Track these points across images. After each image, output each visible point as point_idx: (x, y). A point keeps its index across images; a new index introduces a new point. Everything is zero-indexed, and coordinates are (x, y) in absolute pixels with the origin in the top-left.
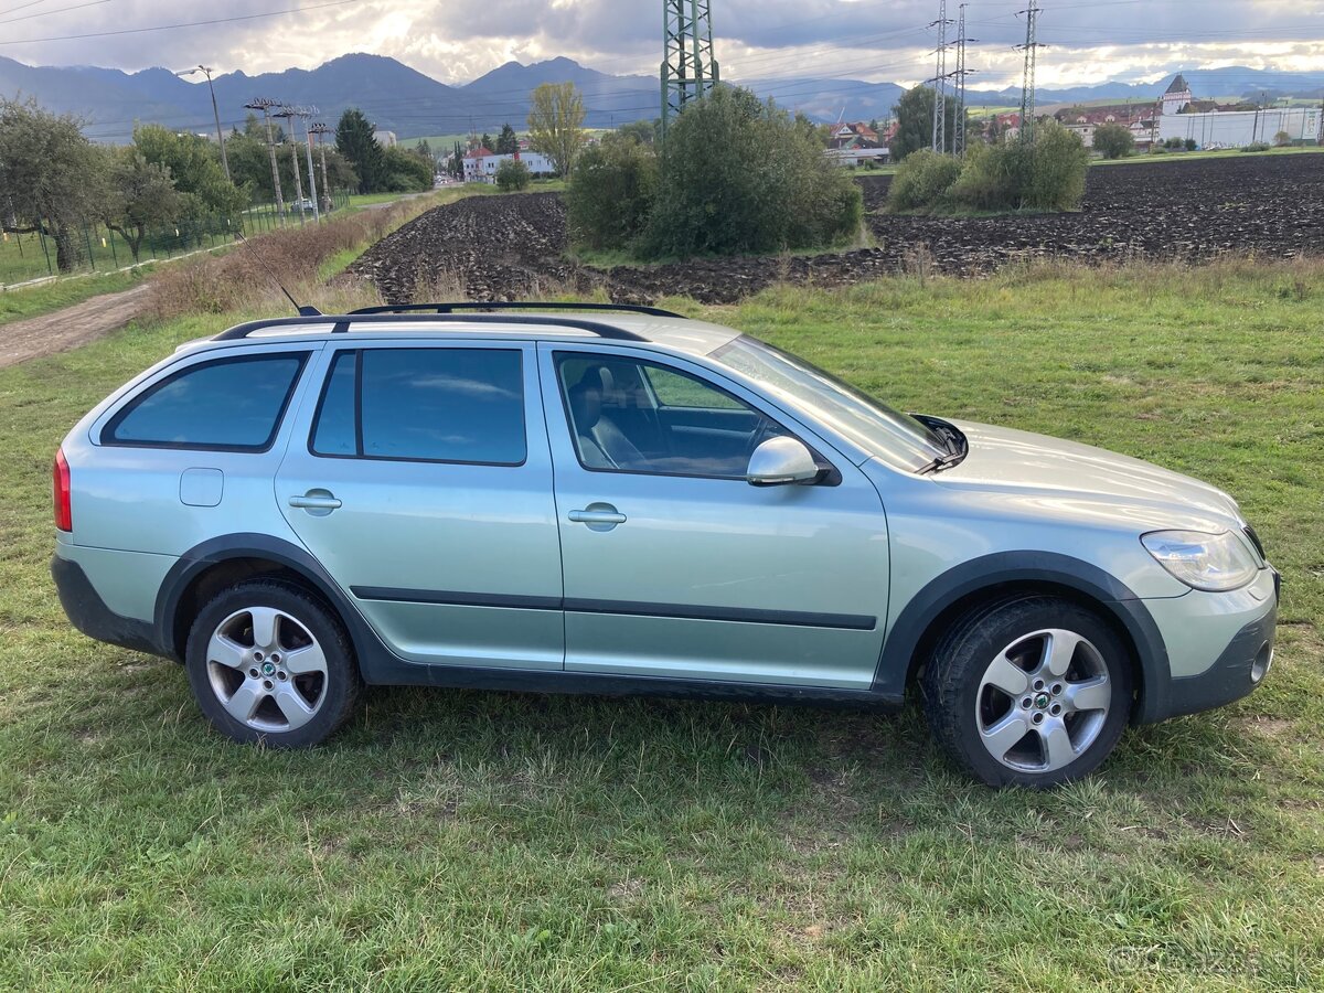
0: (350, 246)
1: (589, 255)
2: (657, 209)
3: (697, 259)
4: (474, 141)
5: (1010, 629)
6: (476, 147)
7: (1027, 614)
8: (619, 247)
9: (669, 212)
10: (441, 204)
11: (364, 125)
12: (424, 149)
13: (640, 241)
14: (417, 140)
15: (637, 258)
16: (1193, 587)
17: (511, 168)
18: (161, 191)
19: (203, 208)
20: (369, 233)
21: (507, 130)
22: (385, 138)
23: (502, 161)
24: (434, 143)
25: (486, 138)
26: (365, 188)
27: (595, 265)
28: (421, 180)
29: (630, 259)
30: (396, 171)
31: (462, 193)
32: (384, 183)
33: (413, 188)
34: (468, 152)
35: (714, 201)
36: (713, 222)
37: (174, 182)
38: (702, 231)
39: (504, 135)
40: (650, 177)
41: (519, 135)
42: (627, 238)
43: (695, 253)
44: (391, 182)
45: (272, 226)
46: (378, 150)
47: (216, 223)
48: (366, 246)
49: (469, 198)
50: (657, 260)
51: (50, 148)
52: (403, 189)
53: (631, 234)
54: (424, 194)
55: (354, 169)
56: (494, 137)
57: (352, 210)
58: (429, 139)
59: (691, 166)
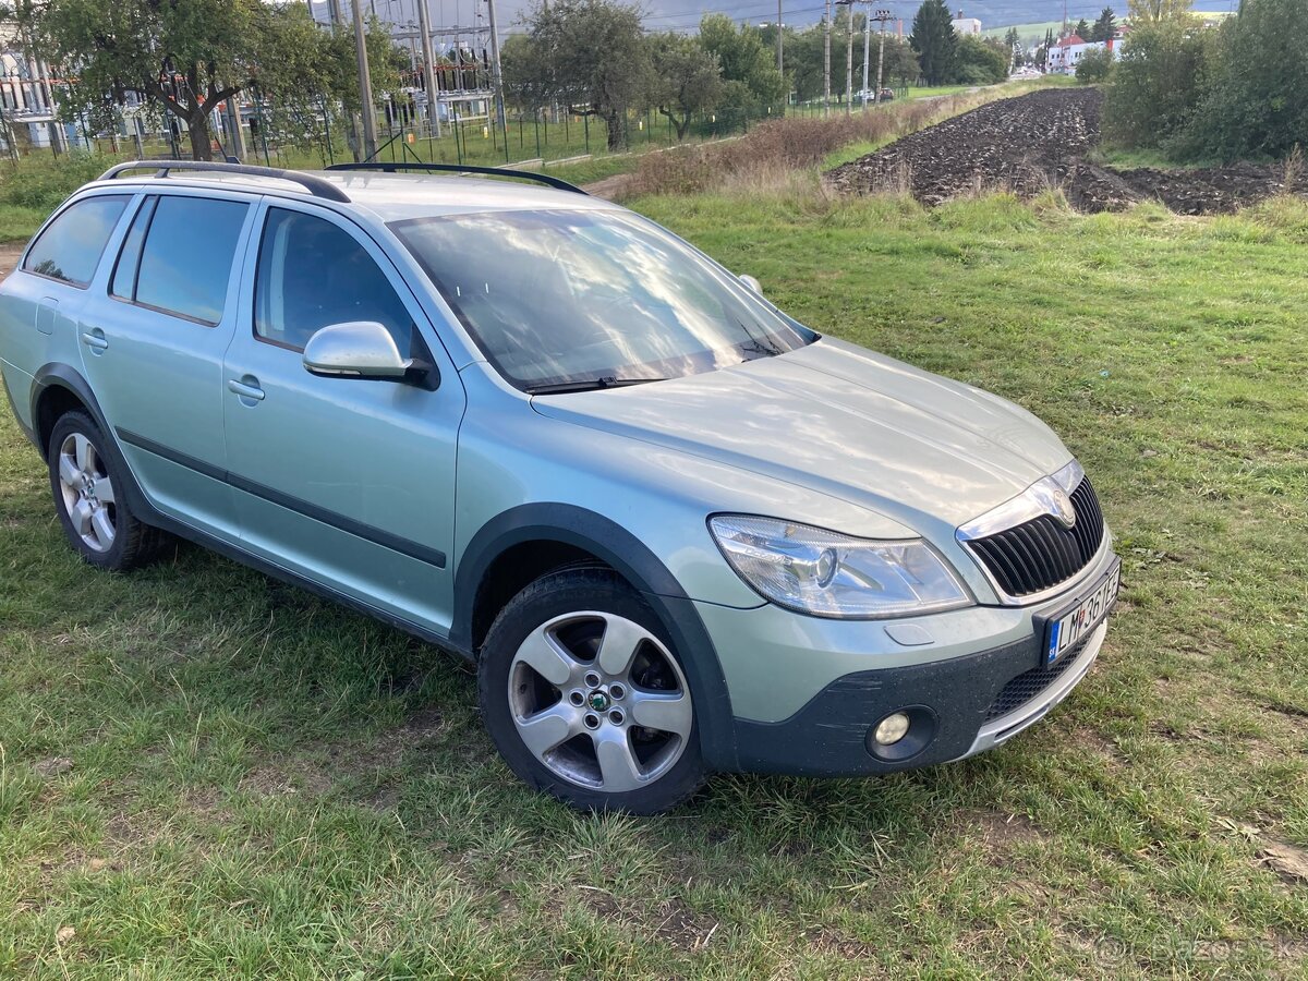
0: (873, 138)
1: (1115, 154)
2: (1208, 103)
3: (1246, 163)
4: (1067, 28)
5: (545, 600)
6: (1068, 34)
7: (570, 587)
8: (1153, 145)
9: (1222, 106)
10: (1003, 98)
11: (944, 12)
12: (1012, 38)
13: (1181, 139)
14: (1008, 28)
15: (1171, 160)
16: (770, 601)
17: (1096, 57)
18: (708, 78)
19: (747, 96)
20: (900, 125)
21: (1107, 15)
22: (965, 27)
23: (1088, 50)
24: (1024, 32)
25: (1083, 23)
26: (933, 79)
27: (1118, 166)
28: (994, 71)
29: (1160, 160)
30: (969, 61)
31: (1033, 86)
32: (953, 75)
33: (983, 80)
34: (1059, 41)
35: (1285, 93)
36: (1275, 118)
37: (720, 70)
38: (1261, 129)
39: (1103, 19)
40: (1212, 63)
41: (1119, 20)
42: (1163, 136)
43: (1245, 155)
44: (962, 73)
45: (815, 115)
46: (952, 38)
47: (757, 111)
48: (893, 138)
49: (1040, 92)
50: (1194, 162)
51: (609, 38)
52: (972, 81)
53: (1170, 131)
54: (988, 87)
55: (918, 58)
56: (1091, 24)
57: (911, 101)
58: (1019, 28)
59: (1261, 51)
